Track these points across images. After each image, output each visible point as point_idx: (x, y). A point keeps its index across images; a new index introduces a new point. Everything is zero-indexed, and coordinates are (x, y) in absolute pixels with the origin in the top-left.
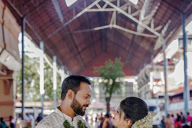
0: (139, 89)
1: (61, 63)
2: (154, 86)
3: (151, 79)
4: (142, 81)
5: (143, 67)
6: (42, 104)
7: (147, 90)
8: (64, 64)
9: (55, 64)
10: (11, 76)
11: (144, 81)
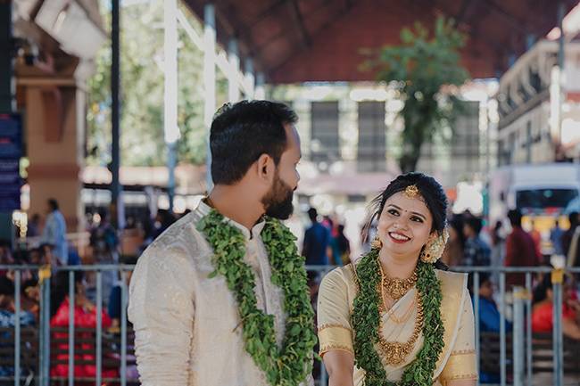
0: (500, 128)
1: (230, 31)
2: (562, 117)
3: (555, 91)
4: (517, 99)
5: (523, 50)
6: (172, 175)
7: (534, 133)
8: (237, 35)
9: (210, 33)
10: (71, 76)
11: (526, 98)
